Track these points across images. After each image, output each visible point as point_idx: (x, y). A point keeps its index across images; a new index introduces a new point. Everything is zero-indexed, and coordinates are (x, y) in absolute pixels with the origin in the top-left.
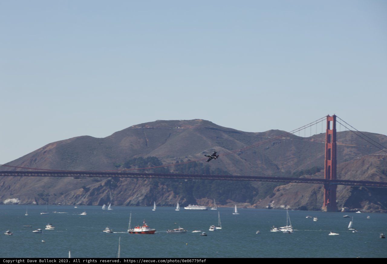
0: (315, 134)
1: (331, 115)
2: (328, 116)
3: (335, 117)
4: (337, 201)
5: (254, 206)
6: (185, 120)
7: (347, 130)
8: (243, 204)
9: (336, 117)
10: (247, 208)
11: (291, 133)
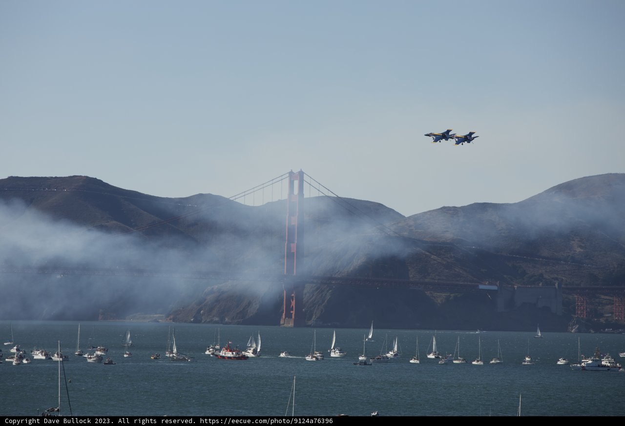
0: (271, 201)
1: (296, 171)
2: (291, 174)
3: (301, 174)
4: (303, 310)
5: (170, 319)
6: (56, 177)
7: (321, 195)
8: (152, 316)
9: (303, 175)
10: (158, 322)
11: (232, 199)
